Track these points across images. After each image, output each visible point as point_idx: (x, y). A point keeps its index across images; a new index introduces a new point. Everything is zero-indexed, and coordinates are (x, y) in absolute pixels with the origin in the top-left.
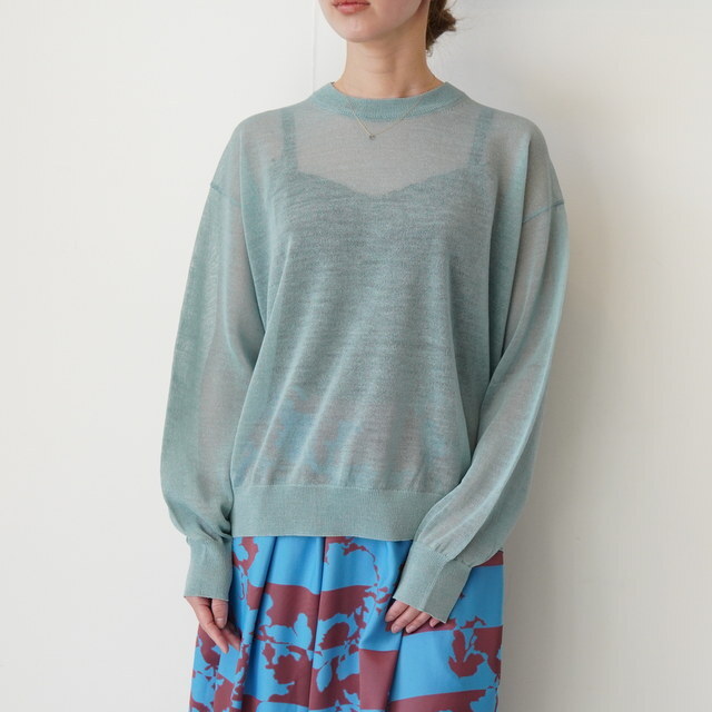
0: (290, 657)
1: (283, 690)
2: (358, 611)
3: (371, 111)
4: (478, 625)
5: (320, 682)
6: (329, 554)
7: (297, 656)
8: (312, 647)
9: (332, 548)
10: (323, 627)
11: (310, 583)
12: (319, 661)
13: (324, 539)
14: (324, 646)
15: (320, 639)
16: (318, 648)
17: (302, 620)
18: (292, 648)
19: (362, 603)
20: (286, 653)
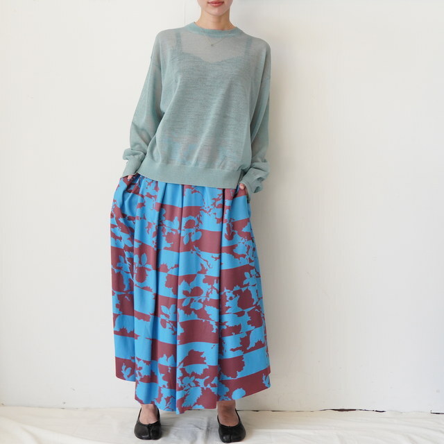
0: (172, 233)
1: (169, 245)
2: (198, 216)
3: (210, 33)
4: (232, 221)
5: (185, 241)
6: (186, 193)
7: (174, 233)
8: (180, 228)
9: (187, 191)
10: (184, 220)
11: (178, 204)
12: (183, 233)
13: (183, 186)
14: (185, 227)
15: (183, 224)
16: (183, 228)
17: (176, 219)
18: (172, 230)
19: (199, 213)
20: (170, 231)
